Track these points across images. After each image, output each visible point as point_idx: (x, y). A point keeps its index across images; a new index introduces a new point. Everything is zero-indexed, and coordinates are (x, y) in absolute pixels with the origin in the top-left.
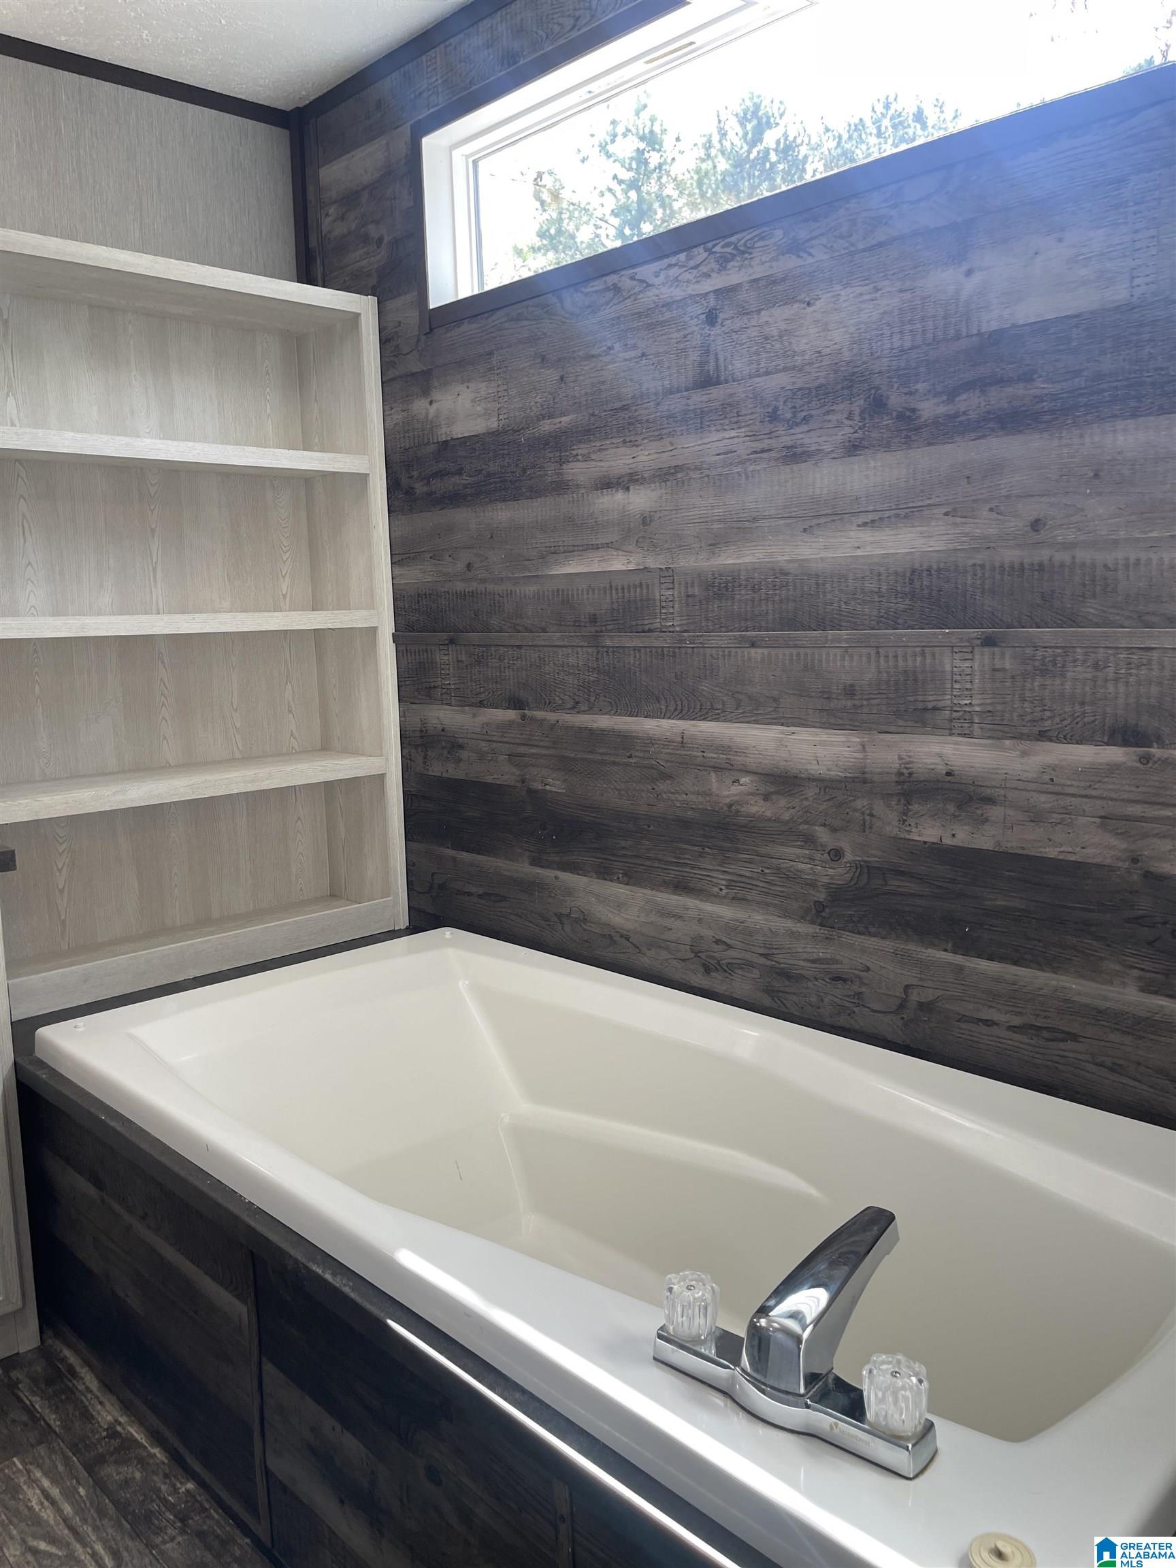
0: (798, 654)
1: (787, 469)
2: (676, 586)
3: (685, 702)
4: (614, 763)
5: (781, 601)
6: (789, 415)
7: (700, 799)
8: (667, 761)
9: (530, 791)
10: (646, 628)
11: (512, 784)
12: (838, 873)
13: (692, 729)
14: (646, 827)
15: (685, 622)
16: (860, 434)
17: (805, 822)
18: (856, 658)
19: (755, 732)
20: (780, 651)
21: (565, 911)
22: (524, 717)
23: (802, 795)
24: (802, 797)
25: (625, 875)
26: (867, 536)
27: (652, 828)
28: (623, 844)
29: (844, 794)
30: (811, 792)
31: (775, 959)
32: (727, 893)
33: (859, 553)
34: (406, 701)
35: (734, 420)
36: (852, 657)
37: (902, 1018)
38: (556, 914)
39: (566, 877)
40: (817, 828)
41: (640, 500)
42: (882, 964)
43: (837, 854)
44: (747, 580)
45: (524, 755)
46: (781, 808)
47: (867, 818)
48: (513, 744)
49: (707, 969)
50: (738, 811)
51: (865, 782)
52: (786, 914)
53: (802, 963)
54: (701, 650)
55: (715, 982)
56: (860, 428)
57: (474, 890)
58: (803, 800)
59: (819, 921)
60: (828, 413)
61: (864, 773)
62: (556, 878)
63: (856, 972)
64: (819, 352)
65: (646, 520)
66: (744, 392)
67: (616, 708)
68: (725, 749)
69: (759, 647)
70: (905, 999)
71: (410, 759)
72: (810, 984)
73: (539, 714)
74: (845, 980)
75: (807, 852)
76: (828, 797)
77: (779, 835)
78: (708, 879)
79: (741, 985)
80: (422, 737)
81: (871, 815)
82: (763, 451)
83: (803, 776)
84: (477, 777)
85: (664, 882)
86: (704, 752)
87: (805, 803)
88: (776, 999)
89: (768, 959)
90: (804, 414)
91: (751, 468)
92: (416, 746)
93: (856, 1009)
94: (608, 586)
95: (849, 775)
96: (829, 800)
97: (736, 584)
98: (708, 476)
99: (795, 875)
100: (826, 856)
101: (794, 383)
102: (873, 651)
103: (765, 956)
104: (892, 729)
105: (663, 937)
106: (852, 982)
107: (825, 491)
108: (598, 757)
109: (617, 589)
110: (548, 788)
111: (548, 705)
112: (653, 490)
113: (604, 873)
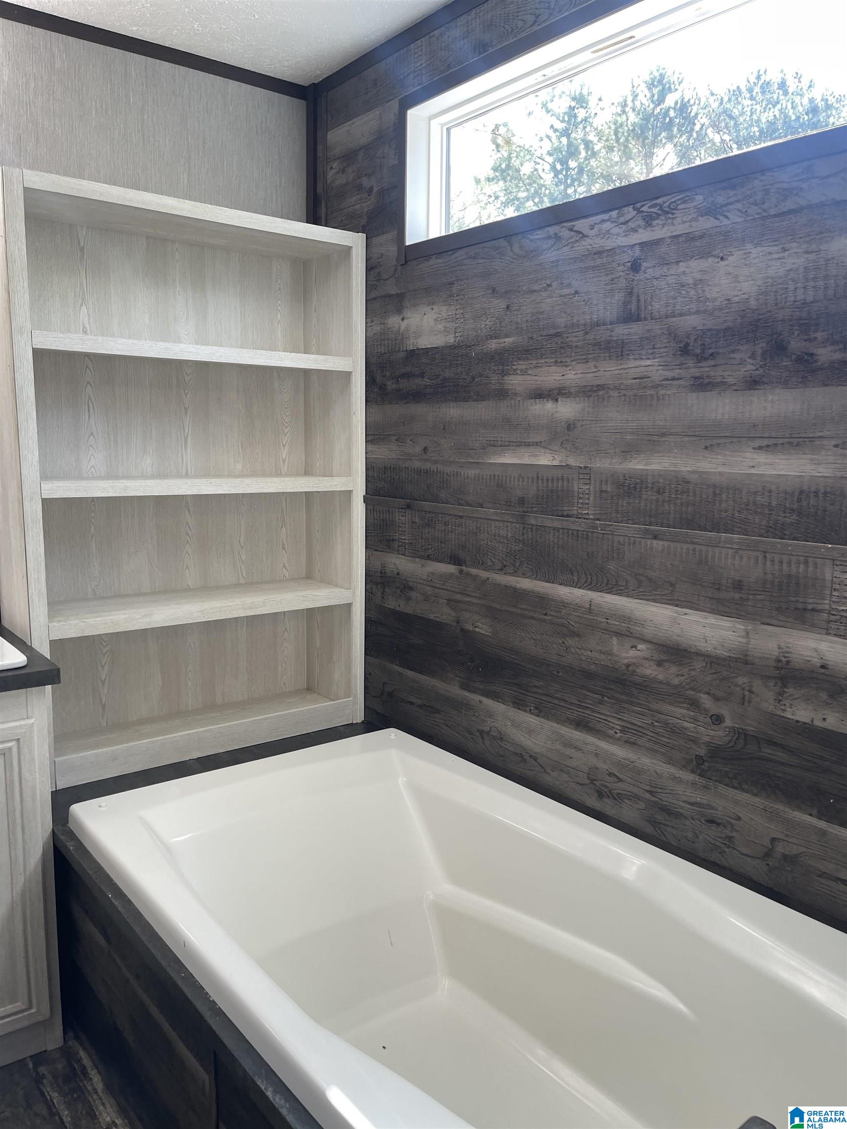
0: (694, 550)
1: (694, 395)
2: (592, 482)
3: (594, 577)
4: (532, 618)
5: (682, 504)
6: (698, 351)
7: (603, 657)
8: (576, 622)
9: (463, 630)
10: (565, 513)
11: (449, 622)
12: (719, 735)
13: (600, 599)
14: (555, 672)
15: (598, 512)
16: (761, 371)
17: (692, 689)
18: (745, 559)
19: (653, 609)
20: (679, 545)
21: (486, 729)
22: (461, 572)
23: (691, 666)
24: (691, 668)
25: (536, 708)
26: (761, 458)
27: (560, 674)
28: (537, 683)
29: (727, 671)
30: (699, 664)
31: (659, 797)
32: (621, 737)
33: (753, 471)
34: (371, 549)
35: (651, 351)
36: (741, 558)
37: (768, 865)
38: (478, 730)
39: (487, 701)
40: (702, 695)
41: (566, 410)
42: (752, 817)
43: (718, 719)
44: (653, 483)
45: (460, 602)
46: (670, 674)
47: (747, 693)
48: (451, 591)
49: (600, 795)
50: (634, 671)
51: (746, 663)
52: (670, 761)
53: (681, 803)
54: (610, 536)
55: (606, 806)
56: (761, 367)
57: (414, 700)
58: (690, 670)
59: (698, 771)
60: (733, 352)
61: (746, 655)
62: (480, 702)
63: (729, 819)
64: (729, 300)
65: (570, 426)
66: (661, 329)
67: (536, 574)
68: (626, 619)
69: (662, 540)
70: (771, 850)
71: (372, 593)
72: (687, 822)
73: (474, 571)
74: (718, 824)
75: (692, 714)
76: (713, 671)
77: (669, 696)
78: (606, 722)
79: (629, 812)
80: (381, 577)
81: (751, 692)
82: (673, 379)
83: (692, 650)
84: (422, 614)
85: (568, 718)
86: (608, 619)
87: (693, 673)
88: (657, 829)
89: (653, 796)
90: (711, 351)
91: (663, 392)
92: (377, 584)
93: (726, 850)
94: (535, 476)
95: (733, 655)
96: (714, 673)
97: (644, 486)
98: (625, 395)
99: (680, 730)
100: (708, 720)
101: (704, 325)
102: (761, 557)
103: (650, 792)
104: (774, 622)
105: (565, 763)
106: (724, 826)
107: (727, 417)
108: (519, 611)
109: (543, 480)
110: (477, 630)
111: (481, 565)
112: (577, 403)
113: (519, 704)
